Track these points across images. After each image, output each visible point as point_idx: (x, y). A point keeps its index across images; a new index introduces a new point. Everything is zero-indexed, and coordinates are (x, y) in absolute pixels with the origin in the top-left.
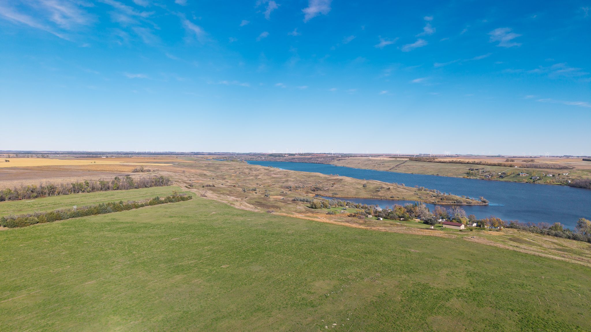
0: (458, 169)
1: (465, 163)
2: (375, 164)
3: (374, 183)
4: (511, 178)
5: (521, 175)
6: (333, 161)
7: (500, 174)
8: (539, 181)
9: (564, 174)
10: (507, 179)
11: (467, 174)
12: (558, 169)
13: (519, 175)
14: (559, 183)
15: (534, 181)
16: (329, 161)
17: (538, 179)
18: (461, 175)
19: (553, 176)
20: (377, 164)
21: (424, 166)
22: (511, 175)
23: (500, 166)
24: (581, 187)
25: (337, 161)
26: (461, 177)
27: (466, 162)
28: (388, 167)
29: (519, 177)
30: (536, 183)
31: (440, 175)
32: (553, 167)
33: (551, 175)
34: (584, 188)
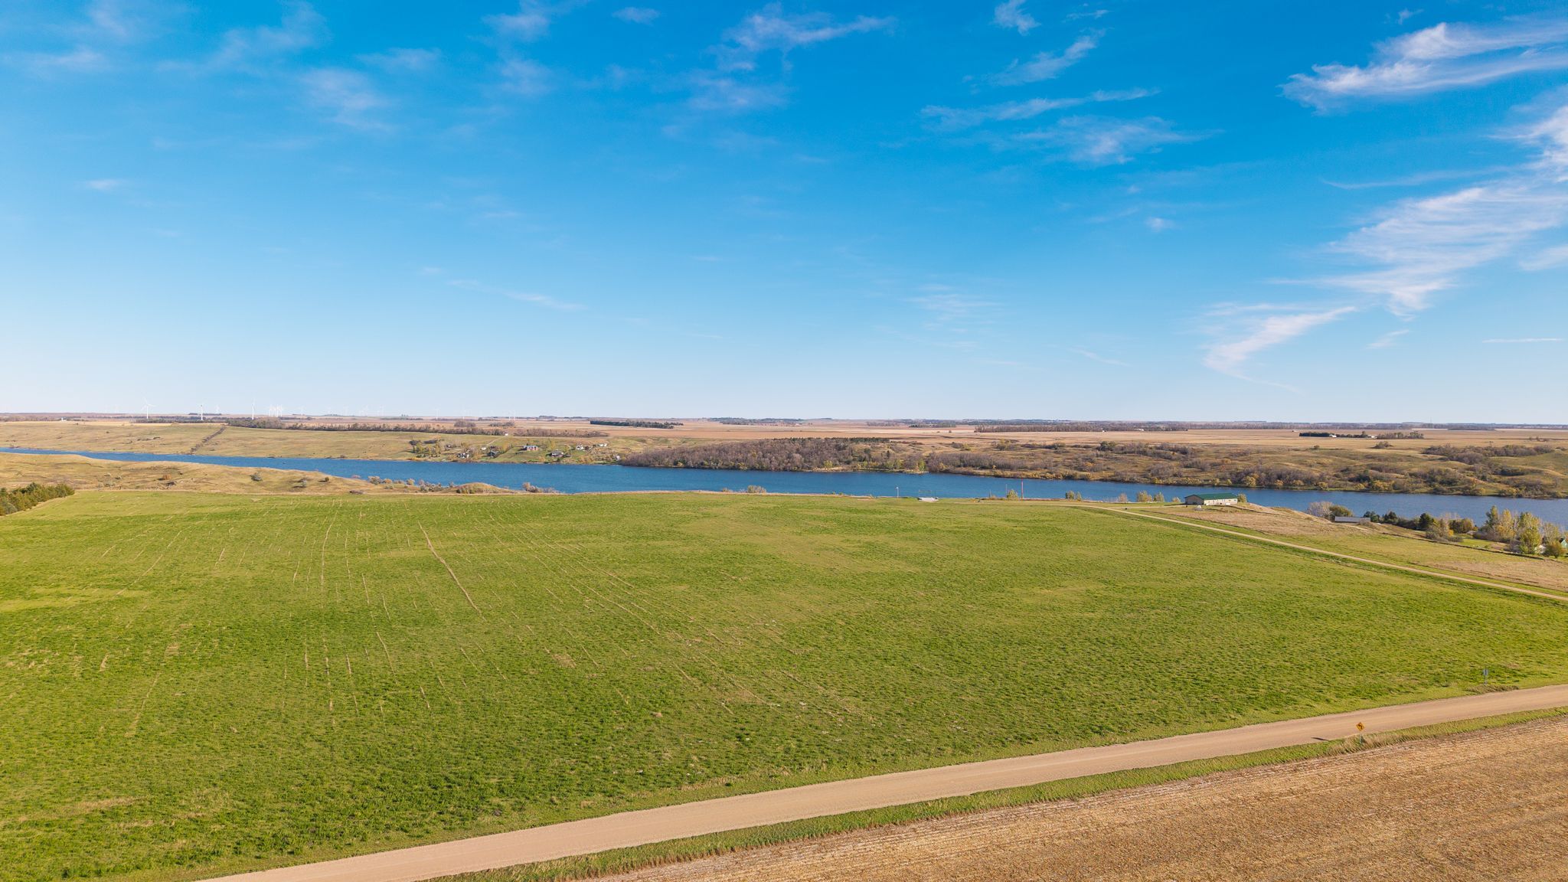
0: (384, 444)
1: (390, 430)
2: (129, 438)
4: (512, 455)
5: (528, 450)
7: (485, 449)
8: (565, 459)
9: (602, 445)
10: (506, 459)
11: (414, 452)
12: (583, 436)
13: (526, 449)
14: (602, 462)
15: (558, 460)
17: (563, 456)
18: (401, 456)
19: (586, 448)
20: (135, 438)
21: (288, 438)
22: (508, 450)
23: (473, 433)
24: (640, 465)
26: (404, 459)
27: (392, 428)
29: (527, 453)
30: (561, 462)
31: (349, 457)
32: (574, 433)
33: (582, 448)
34: (647, 466)
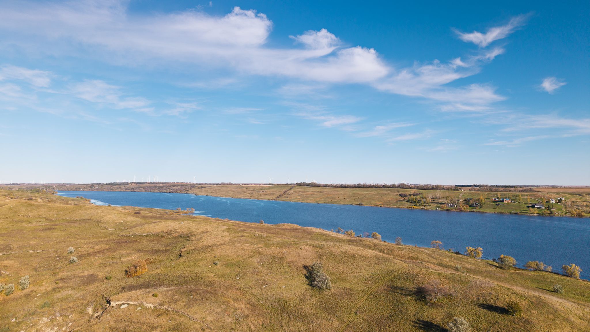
0: (382, 195)
2: (253, 191)
3: (353, 257)
4: (495, 207)
5: (505, 202)
6: (193, 189)
16: (188, 189)
18: (400, 204)
20: (255, 191)
25: (199, 190)
28: (273, 194)
31: (364, 204)
